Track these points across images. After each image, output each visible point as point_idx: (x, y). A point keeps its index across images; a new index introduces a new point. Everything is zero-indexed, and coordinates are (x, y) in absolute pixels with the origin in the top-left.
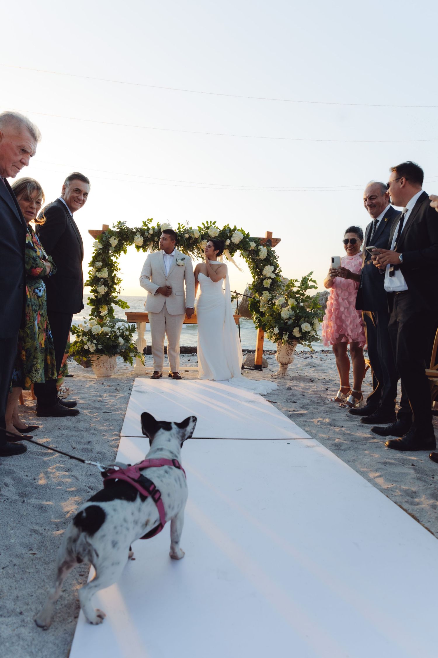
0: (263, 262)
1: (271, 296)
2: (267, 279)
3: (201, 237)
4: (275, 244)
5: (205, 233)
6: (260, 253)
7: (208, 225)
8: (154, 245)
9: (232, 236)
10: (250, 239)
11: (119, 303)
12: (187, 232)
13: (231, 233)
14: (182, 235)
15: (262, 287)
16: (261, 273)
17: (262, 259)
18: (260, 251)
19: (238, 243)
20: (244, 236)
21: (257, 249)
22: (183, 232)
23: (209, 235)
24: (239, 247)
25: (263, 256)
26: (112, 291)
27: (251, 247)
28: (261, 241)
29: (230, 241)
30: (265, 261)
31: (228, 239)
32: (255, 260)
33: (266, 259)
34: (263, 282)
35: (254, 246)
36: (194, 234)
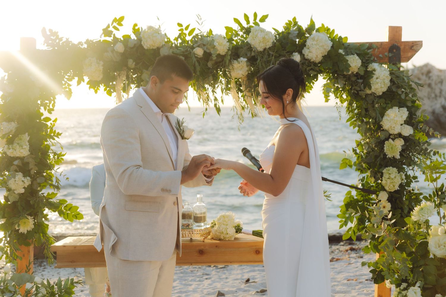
0: (382, 100)
1: (404, 177)
2: (393, 140)
3: (230, 53)
4: (410, 54)
5: (243, 42)
6: (373, 81)
7: (248, 22)
8: (128, 78)
9: (305, 44)
10: (347, 48)
11: (60, 209)
12: (201, 42)
13: (303, 37)
14: (189, 50)
15: (382, 157)
16: (376, 125)
17: (377, 94)
18: (373, 77)
19: (320, 60)
20: (332, 42)
21: (364, 71)
22: (190, 42)
23: (252, 46)
24: (322, 68)
25: (381, 87)
26: (41, 184)
27: (350, 68)
28: (375, 50)
29: (301, 57)
30: (385, 99)
31: (295, 51)
32: (361, 96)
33: (387, 93)
34: (384, 147)
35: (357, 66)
36: (215, 46)
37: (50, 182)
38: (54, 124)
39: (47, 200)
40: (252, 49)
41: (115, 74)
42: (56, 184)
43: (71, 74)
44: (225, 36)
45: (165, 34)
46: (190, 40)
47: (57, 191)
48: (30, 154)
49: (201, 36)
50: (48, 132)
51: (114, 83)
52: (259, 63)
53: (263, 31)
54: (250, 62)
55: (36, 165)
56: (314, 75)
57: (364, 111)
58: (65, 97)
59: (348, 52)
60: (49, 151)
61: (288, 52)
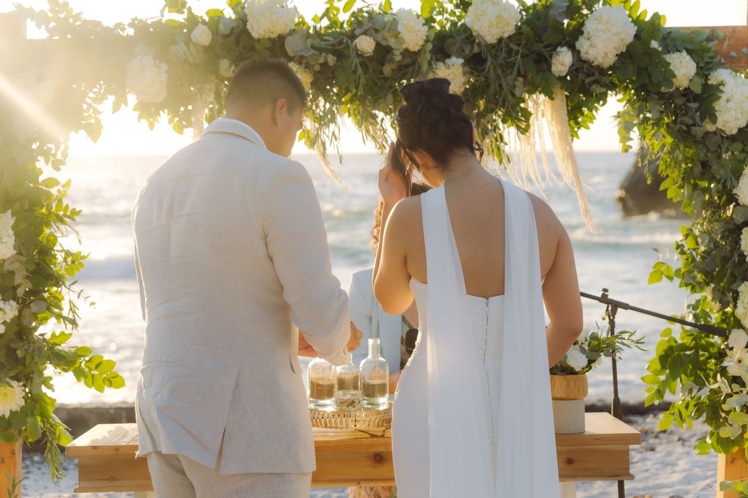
0: (738, 146)
3: (430, 46)
5: (454, 24)
6: (719, 105)
8: (218, 97)
9: (582, 29)
10: (666, 38)
11: (77, 365)
12: (370, 25)
13: (577, 15)
14: (345, 41)
15: (737, 261)
16: (725, 196)
17: (728, 133)
18: (720, 97)
19: (612, 63)
20: (636, 27)
21: (702, 85)
22: (345, 26)
23: (474, 34)
24: (614, 79)
25: (736, 119)
26: (38, 314)
27: (674, 80)
28: (723, 43)
29: (573, 57)
30: (743, 143)
31: (560, 44)
32: (694, 137)
33: (746, 130)
34: (740, 239)
35: (687, 75)
36: (399, 33)
37: (56, 310)
38: (65, 191)
39: (51, 348)
40: (475, 40)
41: (192, 89)
42: (71, 316)
43: (100, 89)
44: (420, 13)
45: (295, 8)
46: (348, 21)
47: (73, 329)
48: (17, 254)
49: (367, 12)
50: (52, 208)
51: (190, 107)
52: (489, 67)
53: (497, 2)
54: (468, 66)
55: (27, 277)
56: (600, 94)
57: (699, 166)
58: (88, 137)
59: (668, 45)
60: (55, 248)
61: (547, 46)
